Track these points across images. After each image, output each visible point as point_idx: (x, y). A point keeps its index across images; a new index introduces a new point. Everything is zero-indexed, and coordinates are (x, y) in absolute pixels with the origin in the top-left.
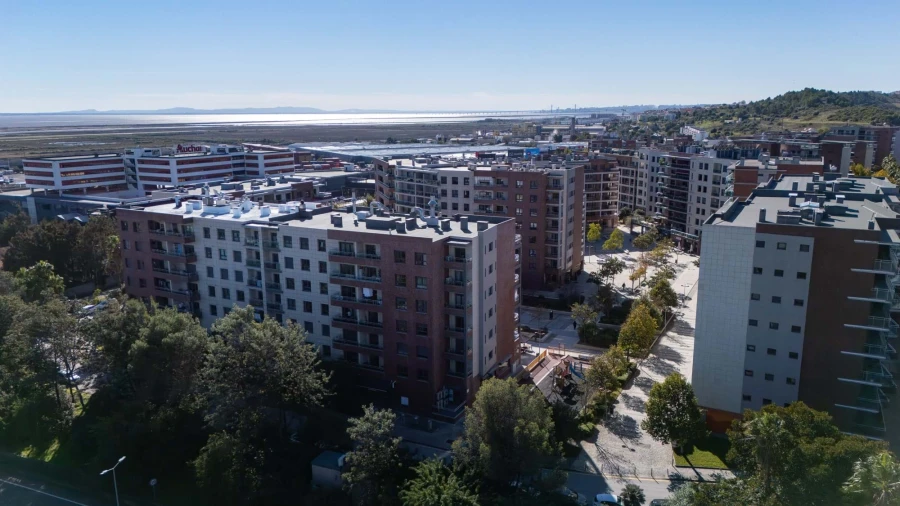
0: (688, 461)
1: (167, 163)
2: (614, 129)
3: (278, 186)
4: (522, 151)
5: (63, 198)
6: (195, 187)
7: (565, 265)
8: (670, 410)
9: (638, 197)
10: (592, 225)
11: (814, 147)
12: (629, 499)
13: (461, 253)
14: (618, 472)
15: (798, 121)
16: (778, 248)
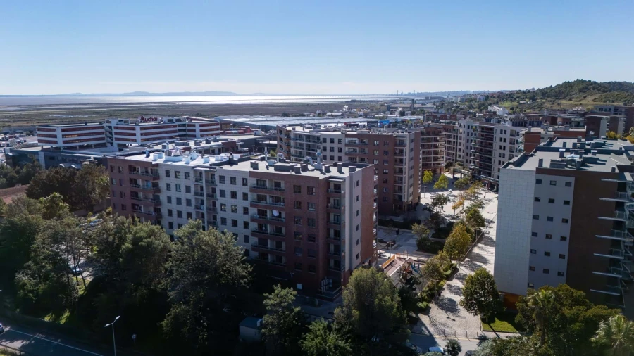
0: (491, 327)
1: (134, 129)
2: (442, 108)
3: (212, 143)
4: (377, 122)
5: (63, 152)
6: (157, 144)
7: (407, 199)
8: (479, 293)
9: (458, 153)
10: (426, 172)
11: (580, 119)
12: (450, 349)
13: (338, 187)
14: (444, 334)
15: (572, 102)
16: (551, 184)
